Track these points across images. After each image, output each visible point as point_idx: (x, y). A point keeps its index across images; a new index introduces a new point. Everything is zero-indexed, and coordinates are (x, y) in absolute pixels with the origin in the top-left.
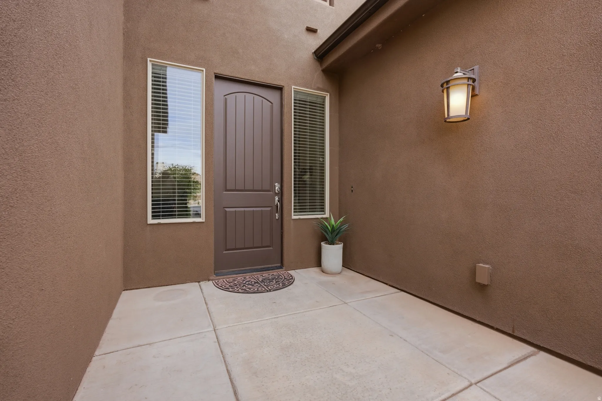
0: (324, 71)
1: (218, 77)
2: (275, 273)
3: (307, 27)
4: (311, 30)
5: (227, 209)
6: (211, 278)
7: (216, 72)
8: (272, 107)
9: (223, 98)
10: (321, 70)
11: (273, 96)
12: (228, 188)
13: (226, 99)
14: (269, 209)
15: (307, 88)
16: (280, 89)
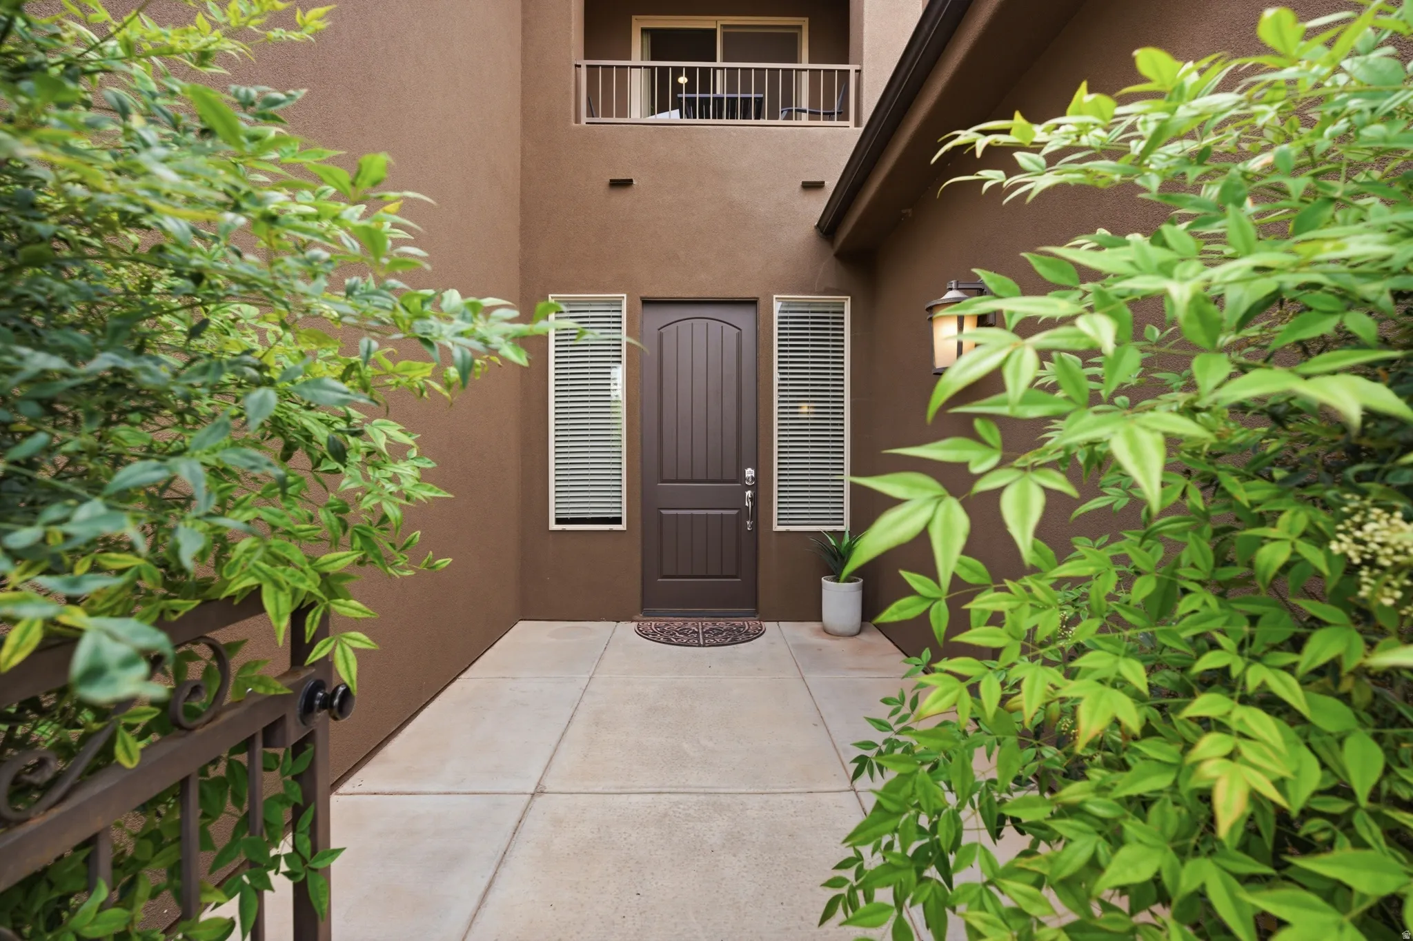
0: (838, 255)
1: (647, 302)
2: (737, 623)
3: (803, 183)
4: (812, 186)
5: (664, 512)
6: (637, 617)
7: (642, 295)
8: (739, 336)
9: (656, 332)
10: (832, 253)
11: (742, 318)
12: (666, 477)
13: (661, 336)
14: (735, 512)
15: (805, 293)
16: (752, 303)
